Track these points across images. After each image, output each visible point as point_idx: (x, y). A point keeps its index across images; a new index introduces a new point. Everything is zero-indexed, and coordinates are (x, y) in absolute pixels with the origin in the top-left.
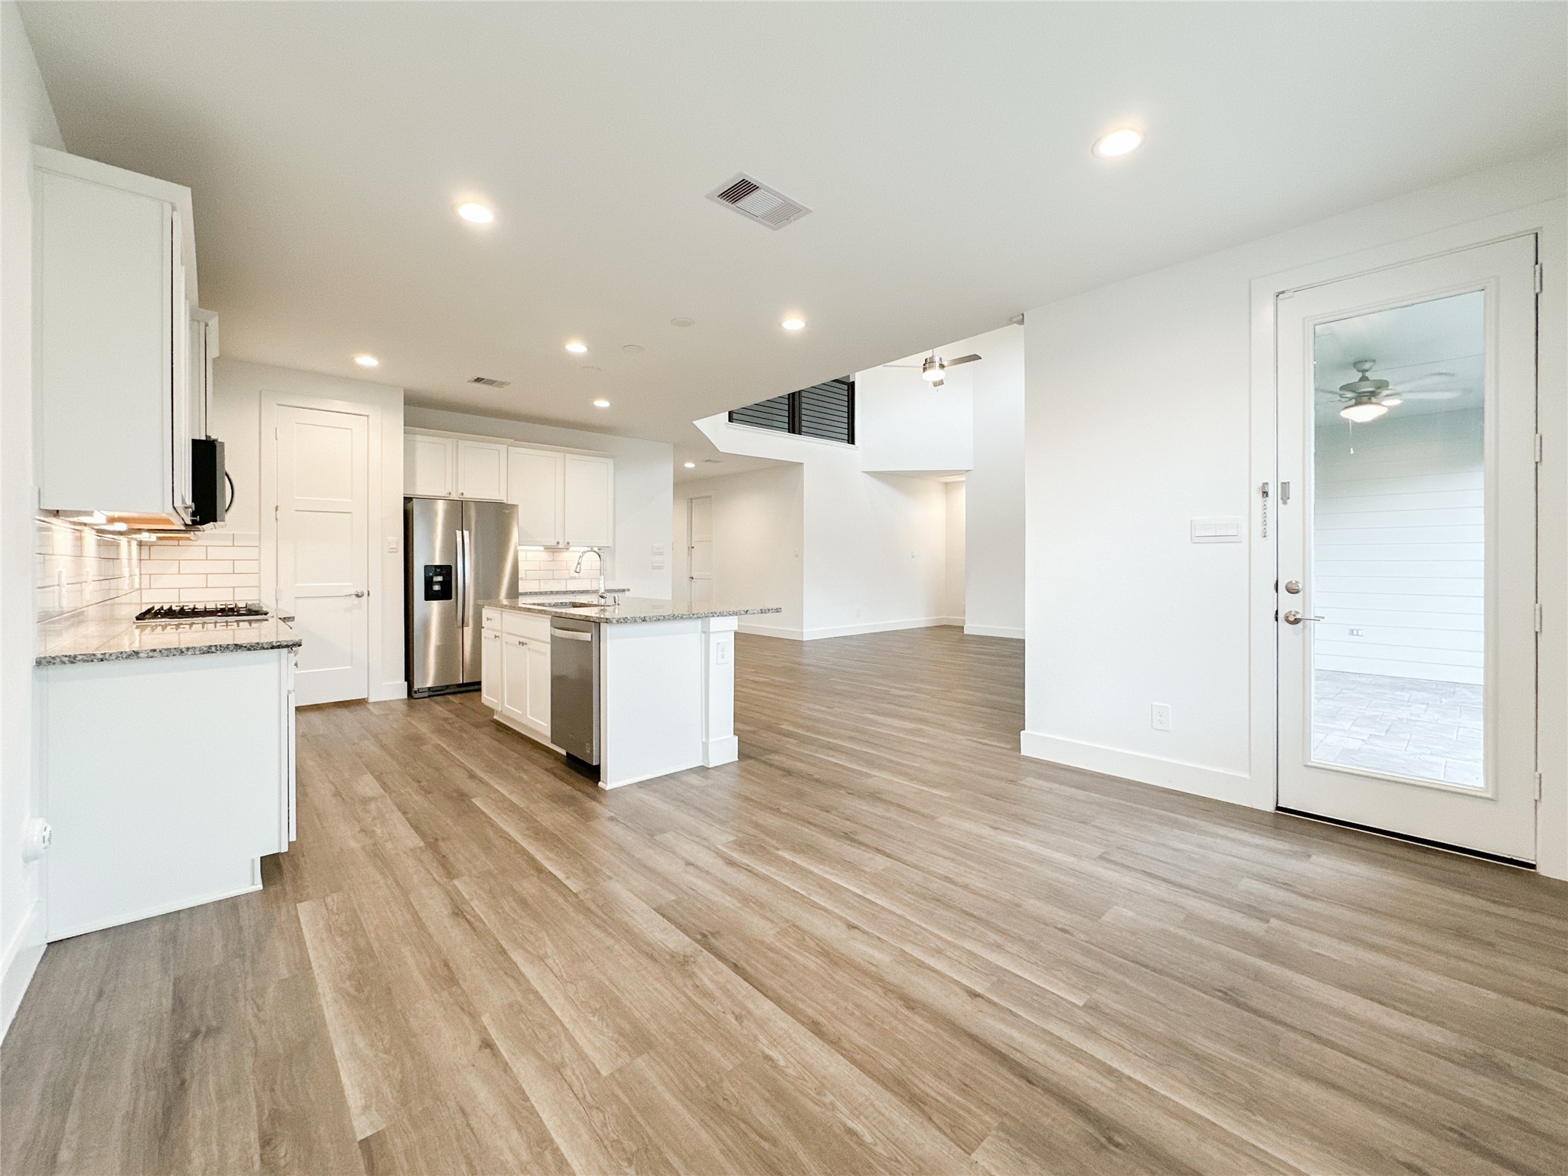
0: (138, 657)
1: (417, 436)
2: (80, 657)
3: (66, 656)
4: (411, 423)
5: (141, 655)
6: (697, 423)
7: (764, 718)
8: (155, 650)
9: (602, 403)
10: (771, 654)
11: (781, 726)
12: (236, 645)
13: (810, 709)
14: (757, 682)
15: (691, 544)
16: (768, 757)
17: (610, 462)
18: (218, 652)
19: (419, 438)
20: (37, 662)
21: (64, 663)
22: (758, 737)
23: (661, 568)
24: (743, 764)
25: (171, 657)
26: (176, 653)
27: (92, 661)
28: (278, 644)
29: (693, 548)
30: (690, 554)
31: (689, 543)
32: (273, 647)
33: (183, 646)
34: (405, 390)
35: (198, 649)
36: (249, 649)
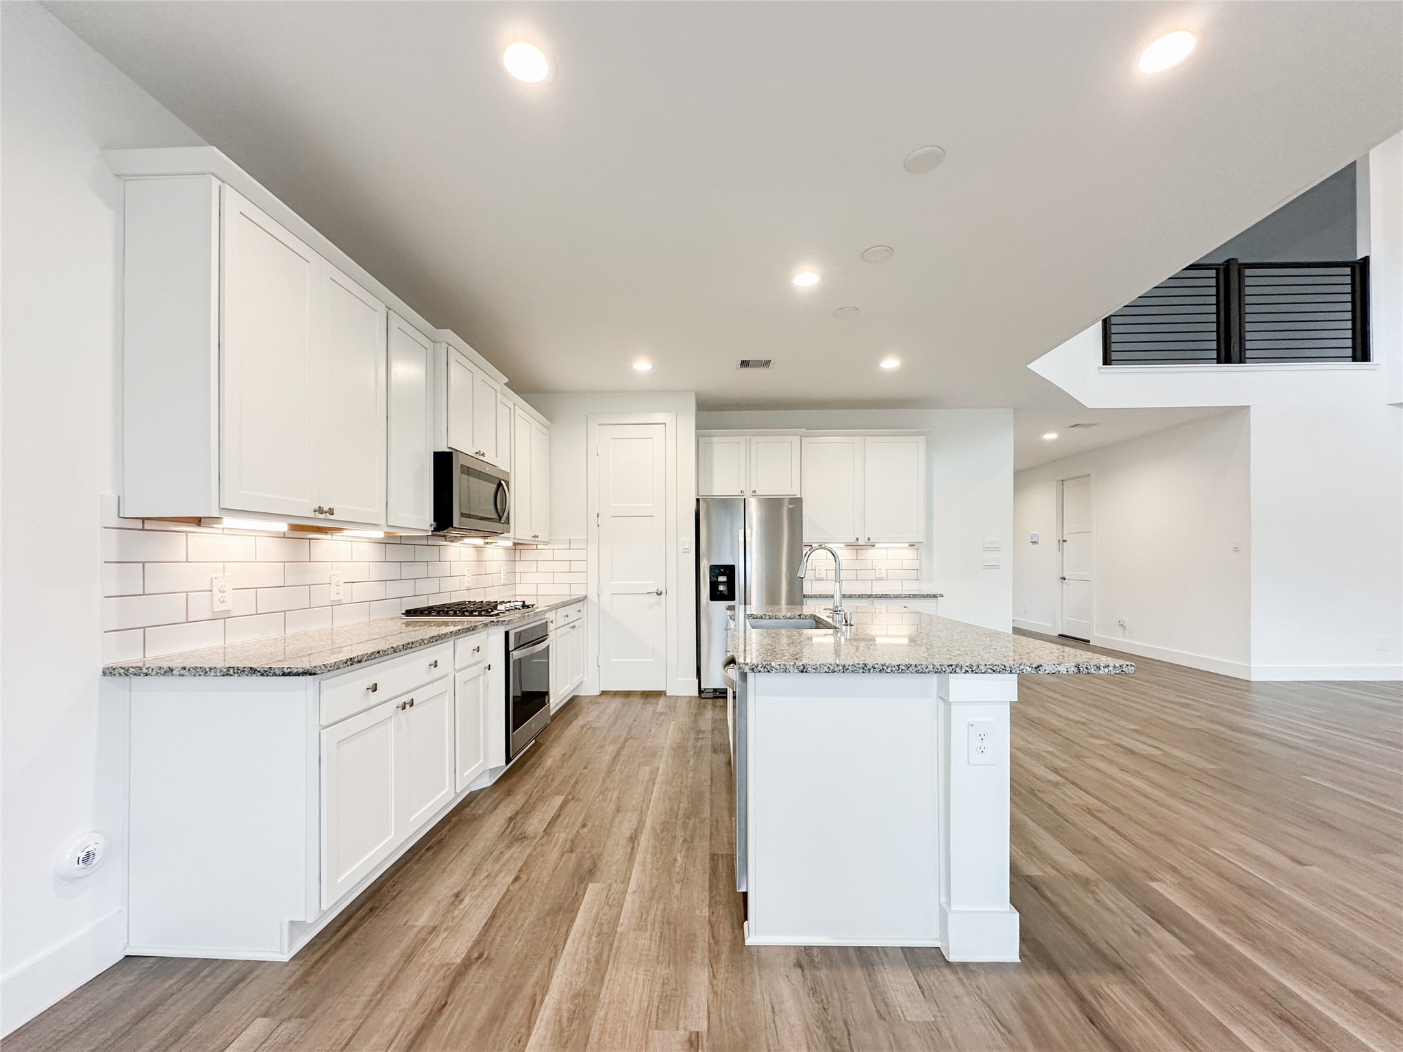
0: (172, 675)
1: (715, 438)
2: (131, 670)
3: (122, 668)
4: (702, 426)
5: (175, 672)
6: (1034, 366)
7: (1123, 848)
8: (184, 668)
9: (890, 364)
10: (1178, 700)
11: (1154, 885)
12: (251, 668)
13: (1241, 851)
14: (1133, 752)
15: (1063, 537)
16: (1096, 980)
17: (921, 440)
18: (236, 675)
19: (715, 439)
20: (103, 672)
21: (120, 674)
22: (1090, 902)
23: (996, 567)
24: (1025, 981)
25: (197, 677)
26: (201, 673)
27: (140, 675)
28: (289, 670)
29: (1065, 541)
30: (1061, 549)
31: (1060, 534)
32: (284, 674)
33: (207, 666)
34: (696, 394)
35: (218, 670)
36: (262, 675)
